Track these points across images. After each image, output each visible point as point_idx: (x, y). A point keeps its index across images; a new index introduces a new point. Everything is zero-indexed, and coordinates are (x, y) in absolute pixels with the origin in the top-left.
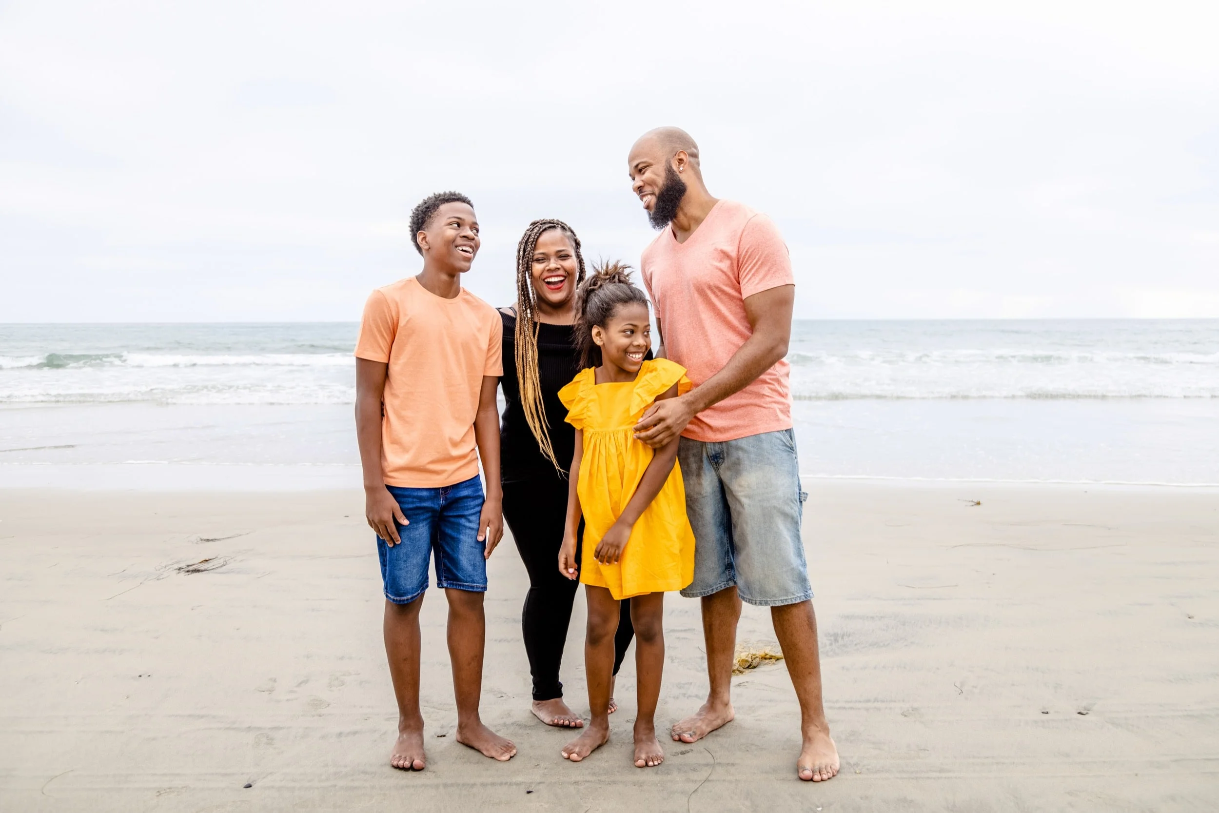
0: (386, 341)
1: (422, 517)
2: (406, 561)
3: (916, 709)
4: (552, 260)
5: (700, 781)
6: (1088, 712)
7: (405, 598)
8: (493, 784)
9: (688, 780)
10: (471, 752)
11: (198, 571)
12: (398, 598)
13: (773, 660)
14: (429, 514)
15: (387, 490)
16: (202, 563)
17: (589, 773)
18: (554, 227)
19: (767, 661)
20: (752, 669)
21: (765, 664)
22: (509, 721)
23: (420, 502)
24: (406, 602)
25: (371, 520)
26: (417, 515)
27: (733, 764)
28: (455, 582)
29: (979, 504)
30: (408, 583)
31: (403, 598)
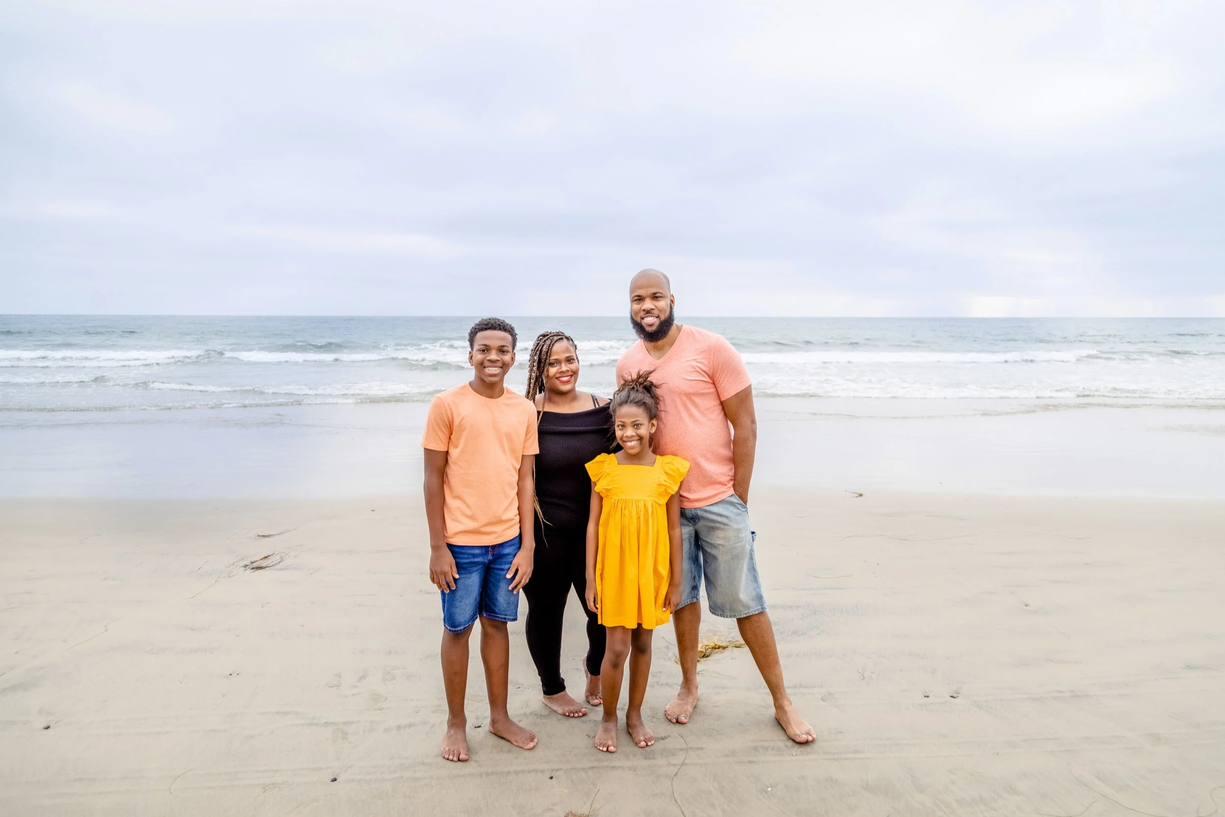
0: (445, 434)
1: (474, 569)
2: (461, 601)
3: (831, 694)
4: (563, 365)
5: (678, 765)
6: (959, 695)
7: (459, 629)
8: (523, 772)
9: (669, 764)
10: (503, 742)
11: (261, 568)
12: (454, 629)
13: (721, 649)
14: (481, 566)
15: (447, 547)
16: (263, 560)
17: (595, 760)
18: (562, 339)
19: (717, 650)
20: (706, 658)
21: (715, 653)
22: (528, 711)
23: (474, 558)
24: (459, 632)
25: (434, 571)
26: (470, 567)
27: (701, 749)
28: (492, 614)
29: (861, 495)
30: (461, 618)
31: (457, 629)
